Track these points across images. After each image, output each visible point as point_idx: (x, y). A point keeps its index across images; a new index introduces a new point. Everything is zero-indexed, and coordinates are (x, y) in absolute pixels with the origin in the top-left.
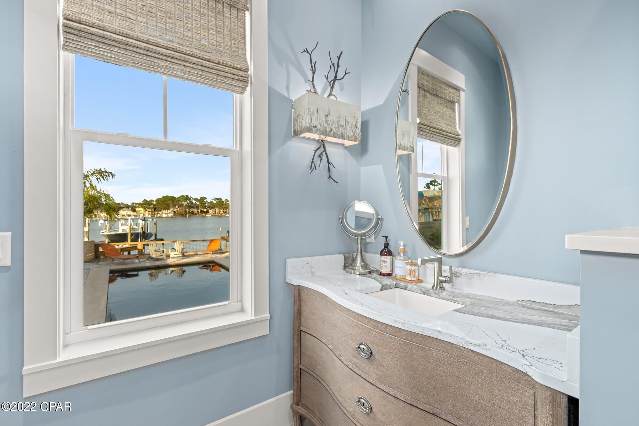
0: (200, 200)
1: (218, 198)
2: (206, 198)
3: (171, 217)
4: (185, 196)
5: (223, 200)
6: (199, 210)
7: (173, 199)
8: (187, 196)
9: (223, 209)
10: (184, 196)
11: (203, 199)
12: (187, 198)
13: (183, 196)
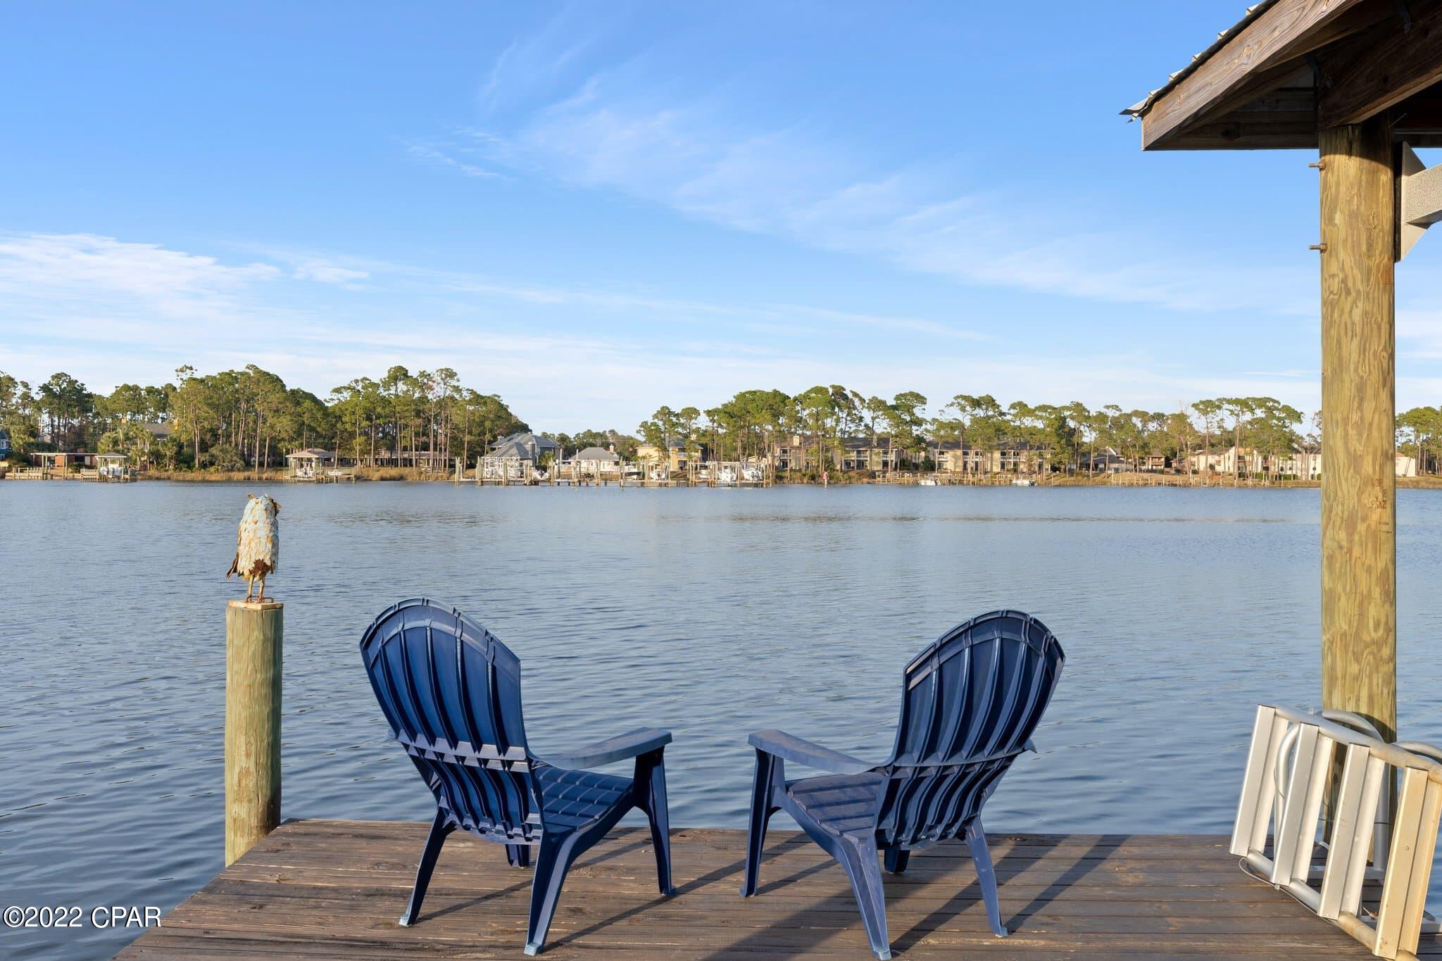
0: (894, 408)
1: (975, 397)
2: (921, 399)
3: (756, 485)
4: (831, 391)
5: (1004, 409)
6: (892, 457)
7: (776, 403)
8: (839, 392)
9: (1003, 454)
10: (826, 390)
11: (908, 401)
12: (838, 399)
13: (820, 390)
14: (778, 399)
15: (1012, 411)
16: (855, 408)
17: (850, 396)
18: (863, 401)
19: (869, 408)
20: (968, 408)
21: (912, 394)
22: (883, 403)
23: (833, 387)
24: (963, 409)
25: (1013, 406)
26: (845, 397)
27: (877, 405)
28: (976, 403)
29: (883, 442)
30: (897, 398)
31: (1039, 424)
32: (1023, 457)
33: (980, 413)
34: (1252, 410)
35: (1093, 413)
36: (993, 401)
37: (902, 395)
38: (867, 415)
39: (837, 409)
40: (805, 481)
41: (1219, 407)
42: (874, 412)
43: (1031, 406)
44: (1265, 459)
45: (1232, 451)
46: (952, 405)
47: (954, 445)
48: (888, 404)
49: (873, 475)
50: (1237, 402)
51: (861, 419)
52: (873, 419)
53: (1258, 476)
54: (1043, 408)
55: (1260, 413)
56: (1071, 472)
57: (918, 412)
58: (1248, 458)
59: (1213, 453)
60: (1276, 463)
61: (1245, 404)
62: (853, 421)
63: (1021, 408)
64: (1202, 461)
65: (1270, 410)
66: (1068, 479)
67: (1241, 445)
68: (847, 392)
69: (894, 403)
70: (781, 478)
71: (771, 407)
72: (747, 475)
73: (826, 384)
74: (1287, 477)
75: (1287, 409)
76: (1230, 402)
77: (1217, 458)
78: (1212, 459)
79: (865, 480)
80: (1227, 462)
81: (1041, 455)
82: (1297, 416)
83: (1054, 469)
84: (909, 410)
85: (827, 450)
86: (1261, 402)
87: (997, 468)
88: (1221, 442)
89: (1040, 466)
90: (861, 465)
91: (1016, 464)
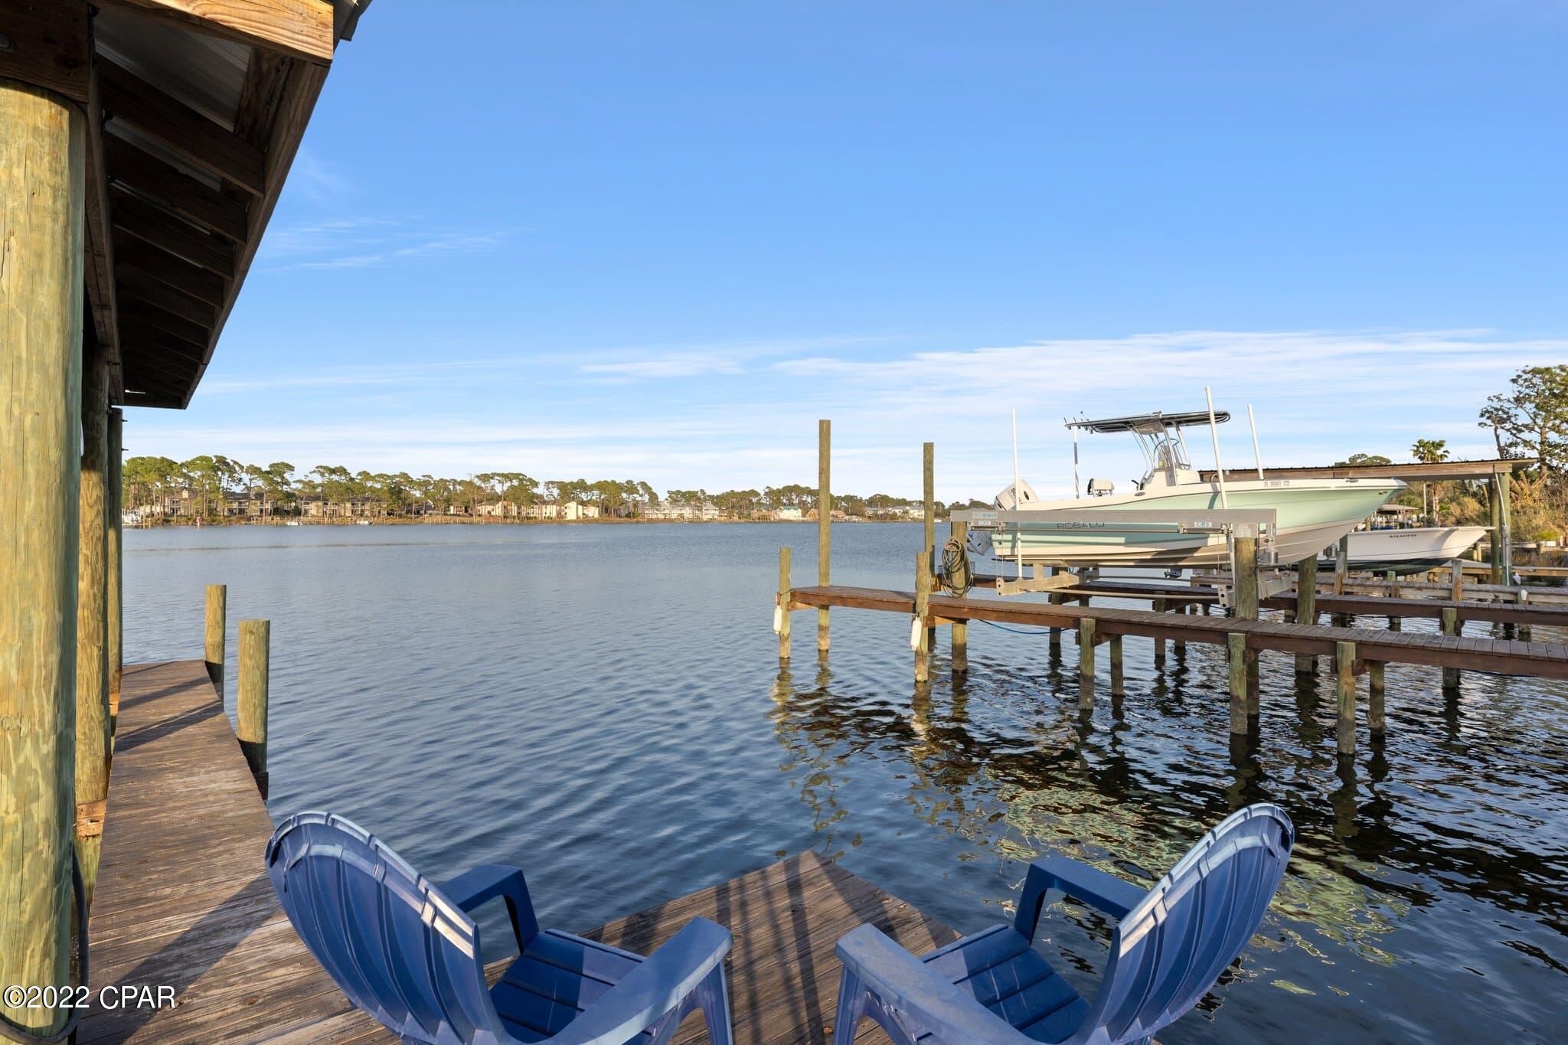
14: (165, 463)
15: (359, 477)
16: (236, 472)
17: (231, 463)
18: (242, 467)
19: (247, 472)
20: (326, 475)
21: (282, 463)
22: (259, 469)
23: (216, 457)
24: (322, 475)
25: (360, 474)
26: (228, 464)
27: (254, 470)
28: (333, 471)
29: (259, 496)
30: (271, 466)
31: (378, 486)
32: (367, 506)
33: (335, 477)
34: (511, 481)
35: (414, 479)
36: (345, 470)
37: (275, 464)
38: (246, 477)
39: (220, 473)
40: (190, 523)
41: (492, 478)
42: (251, 474)
43: (373, 474)
44: (519, 508)
45: (500, 503)
46: (314, 472)
47: (316, 498)
48: (263, 470)
49: (249, 519)
50: (503, 475)
51: (240, 480)
52: (251, 480)
53: (514, 517)
54: (381, 476)
55: (515, 483)
56: (400, 516)
57: (287, 476)
58: (510, 508)
59: (490, 505)
60: (525, 511)
61: (507, 477)
62: (233, 481)
63: (365, 475)
64: (483, 509)
65: (521, 480)
66: (397, 520)
67: (505, 500)
68: (228, 461)
69: (269, 469)
70: (168, 521)
71: (159, 469)
73: (211, 455)
74: (531, 518)
75: (530, 480)
76: (498, 475)
77: (492, 507)
78: (489, 508)
79: (243, 522)
80: (498, 510)
81: (380, 506)
82: (536, 484)
83: (389, 514)
84: (281, 474)
85: (210, 502)
86: (517, 476)
87: (349, 514)
88: (494, 499)
89: (379, 512)
90: (242, 511)
91: (362, 511)
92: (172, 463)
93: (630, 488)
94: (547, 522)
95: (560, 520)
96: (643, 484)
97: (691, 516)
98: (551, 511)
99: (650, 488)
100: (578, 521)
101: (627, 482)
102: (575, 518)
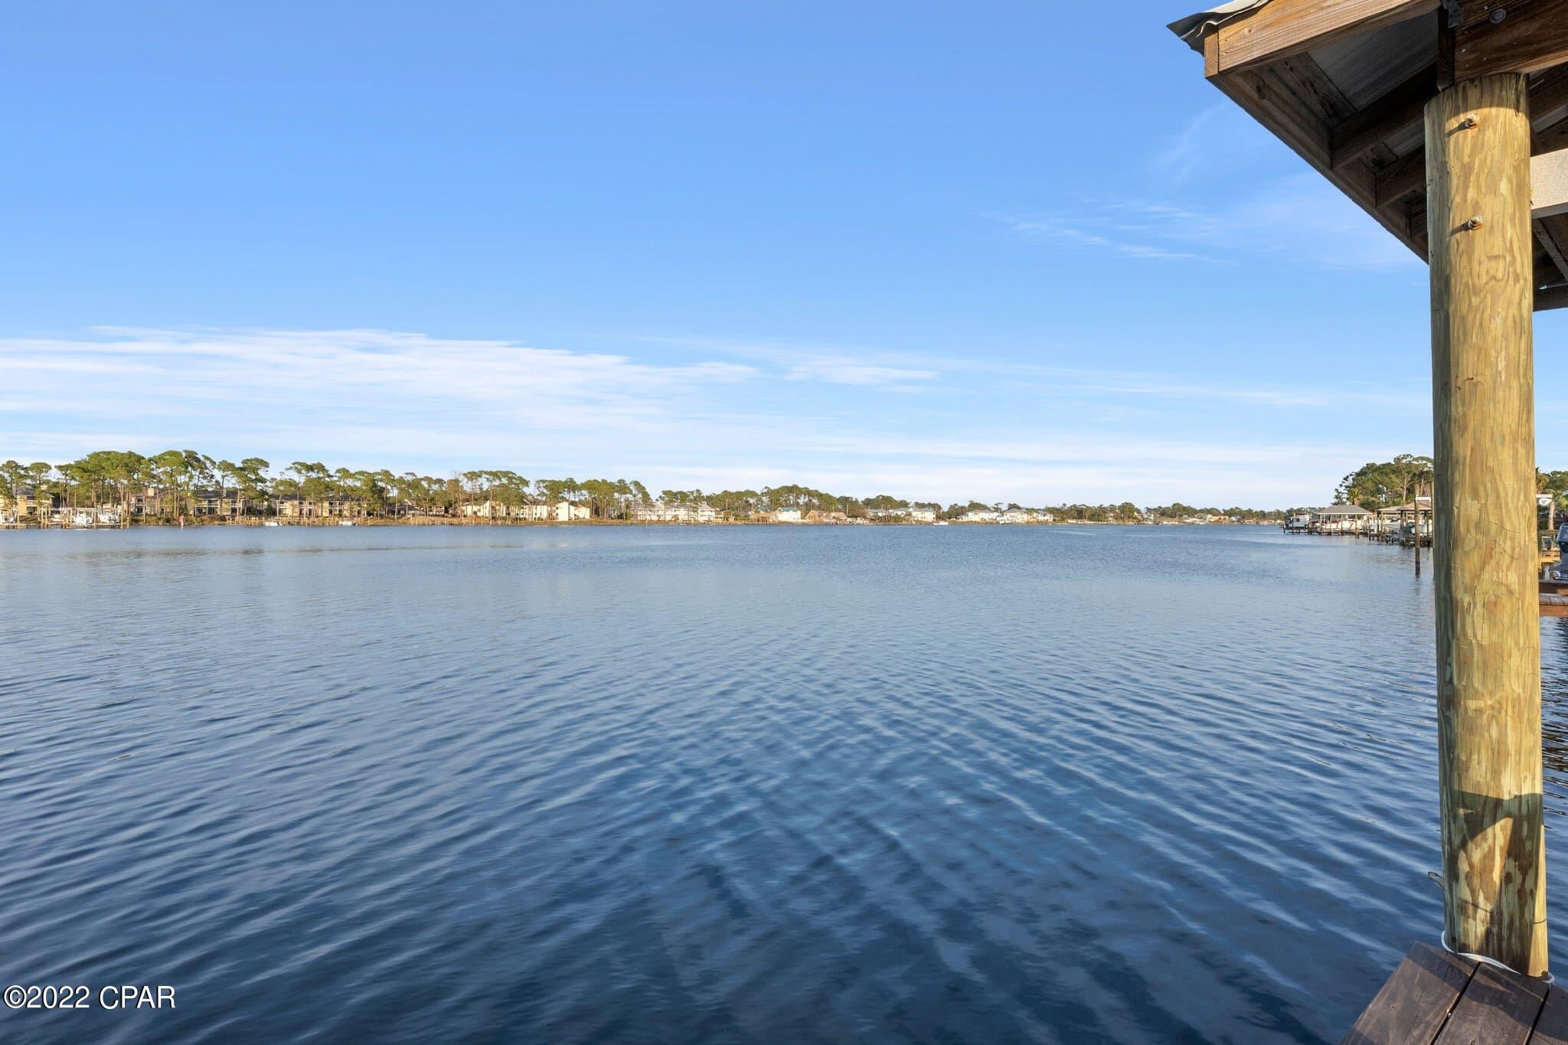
14: (133, 459)
15: (338, 475)
16: (206, 468)
17: (202, 459)
18: (214, 463)
19: (219, 468)
20: (303, 471)
21: (256, 460)
22: (232, 465)
23: (186, 451)
24: (299, 472)
25: (338, 471)
26: (198, 460)
27: (227, 466)
28: (310, 468)
29: (232, 494)
30: (244, 462)
31: (358, 484)
32: (347, 506)
33: (314, 475)
34: (500, 479)
35: (397, 477)
36: (323, 467)
37: (248, 460)
38: (218, 474)
39: (190, 469)
40: (160, 523)
41: (480, 476)
42: (224, 471)
43: (352, 471)
44: (508, 508)
45: (488, 503)
46: (291, 468)
47: (293, 497)
48: (237, 466)
49: (223, 518)
50: (490, 473)
51: (212, 476)
52: (223, 477)
53: (504, 519)
54: (361, 473)
55: (504, 481)
56: (382, 516)
57: (262, 473)
58: (497, 508)
59: (476, 505)
60: (515, 511)
61: (496, 475)
62: (205, 478)
63: (345, 473)
64: (469, 510)
65: (510, 479)
66: (379, 521)
67: (493, 499)
68: (199, 456)
69: (241, 466)
70: (137, 521)
71: (126, 465)
72: (104, 519)
73: (179, 449)
74: (521, 519)
75: (520, 478)
76: (486, 473)
77: (478, 507)
78: (475, 508)
79: (217, 522)
80: (485, 510)
81: (359, 505)
82: (526, 483)
83: (369, 514)
84: (255, 471)
85: (181, 500)
86: (506, 474)
87: (326, 514)
88: (481, 498)
89: (359, 512)
90: (212, 511)
91: (340, 511)
92: (140, 459)
93: (622, 487)
94: (539, 524)
95: (551, 522)
96: (637, 484)
97: (686, 518)
98: (542, 511)
99: (644, 488)
100: (569, 522)
101: (619, 481)
102: (566, 519)
